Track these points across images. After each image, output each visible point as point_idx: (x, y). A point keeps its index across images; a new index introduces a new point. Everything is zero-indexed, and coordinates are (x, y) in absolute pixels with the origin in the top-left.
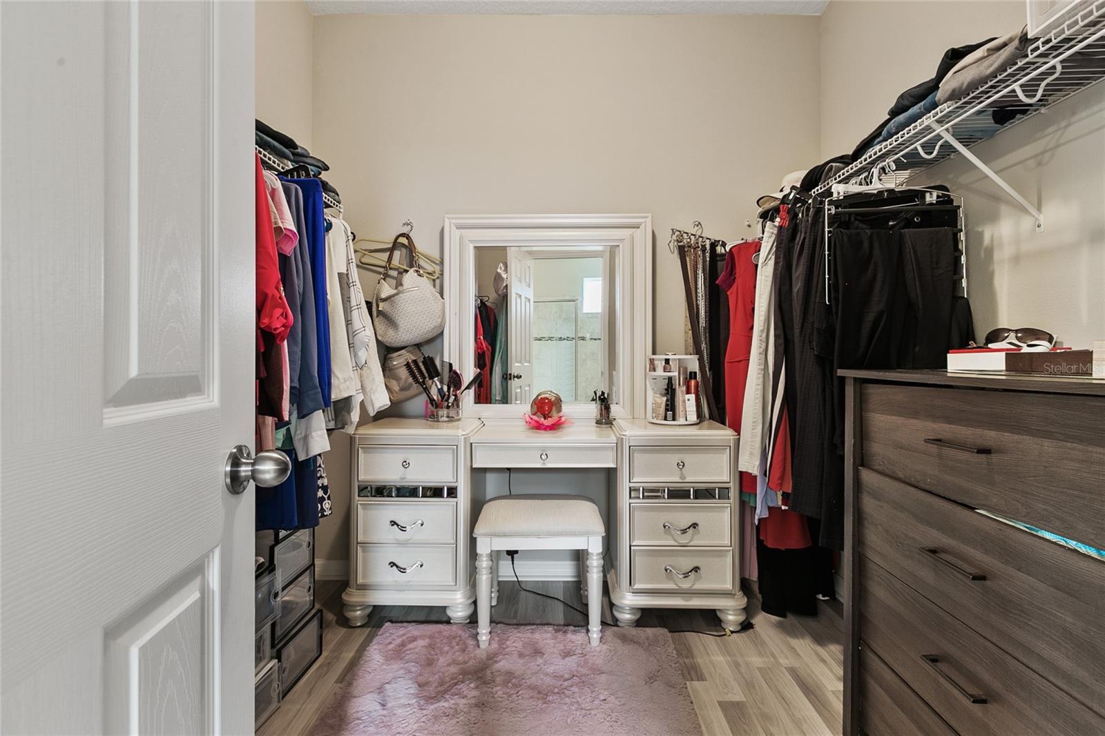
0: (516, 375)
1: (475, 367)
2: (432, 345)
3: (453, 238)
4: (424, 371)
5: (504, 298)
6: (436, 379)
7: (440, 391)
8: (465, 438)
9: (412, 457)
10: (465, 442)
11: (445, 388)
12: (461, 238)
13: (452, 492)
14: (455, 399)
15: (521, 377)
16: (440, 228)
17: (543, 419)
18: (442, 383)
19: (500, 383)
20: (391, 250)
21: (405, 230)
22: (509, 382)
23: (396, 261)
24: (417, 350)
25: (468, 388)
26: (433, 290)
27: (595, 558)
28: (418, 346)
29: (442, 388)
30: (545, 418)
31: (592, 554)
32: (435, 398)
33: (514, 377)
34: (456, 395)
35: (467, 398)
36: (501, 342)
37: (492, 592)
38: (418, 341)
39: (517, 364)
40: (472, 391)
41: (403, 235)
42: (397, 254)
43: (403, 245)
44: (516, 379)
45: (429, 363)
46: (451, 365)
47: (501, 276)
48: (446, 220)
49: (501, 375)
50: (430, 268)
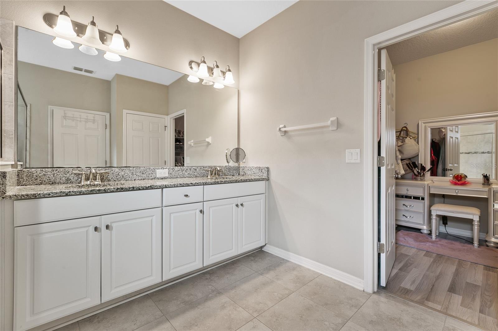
0: (449, 169)
1: (430, 165)
2: (415, 158)
3: (422, 126)
4: (412, 166)
5: (443, 139)
6: (416, 168)
7: (418, 172)
8: (427, 185)
9: (409, 188)
10: (427, 186)
11: (420, 171)
12: (425, 126)
13: (423, 199)
14: (423, 174)
15: (452, 170)
16: (418, 123)
17: (457, 181)
18: (418, 169)
19: (441, 172)
20: (401, 132)
21: (405, 125)
22: (446, 172)
23: (402, 135)
24: (409, 160)
25: (428, 171)
26: (415, 142)
27: (476, 222)
28: (410, 159)
29: (418, 171)
30: (458, 181)
31: (475, 221)
32: (416, 173)
33: (449, 170)
34: (423, 173)
35: (427, 175)
36: (442, 157)
37: (436, 231)
38: (410, 157)
39: (450, 165)
40: (429, 172)
41: (404, 127)
42: (402, 132)
43: (404, 130)
44: (450, 171)
45: (414, 164)
46: (422, 164)
47: (442, 131)
48: (420, 121)
49: (442, 169)
50: (413, 136)
